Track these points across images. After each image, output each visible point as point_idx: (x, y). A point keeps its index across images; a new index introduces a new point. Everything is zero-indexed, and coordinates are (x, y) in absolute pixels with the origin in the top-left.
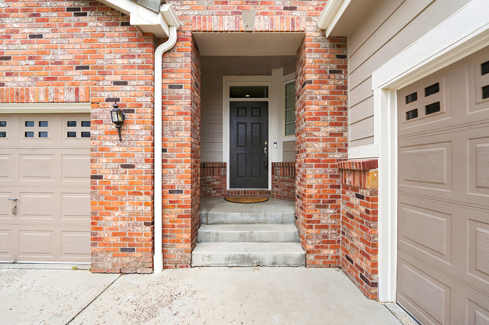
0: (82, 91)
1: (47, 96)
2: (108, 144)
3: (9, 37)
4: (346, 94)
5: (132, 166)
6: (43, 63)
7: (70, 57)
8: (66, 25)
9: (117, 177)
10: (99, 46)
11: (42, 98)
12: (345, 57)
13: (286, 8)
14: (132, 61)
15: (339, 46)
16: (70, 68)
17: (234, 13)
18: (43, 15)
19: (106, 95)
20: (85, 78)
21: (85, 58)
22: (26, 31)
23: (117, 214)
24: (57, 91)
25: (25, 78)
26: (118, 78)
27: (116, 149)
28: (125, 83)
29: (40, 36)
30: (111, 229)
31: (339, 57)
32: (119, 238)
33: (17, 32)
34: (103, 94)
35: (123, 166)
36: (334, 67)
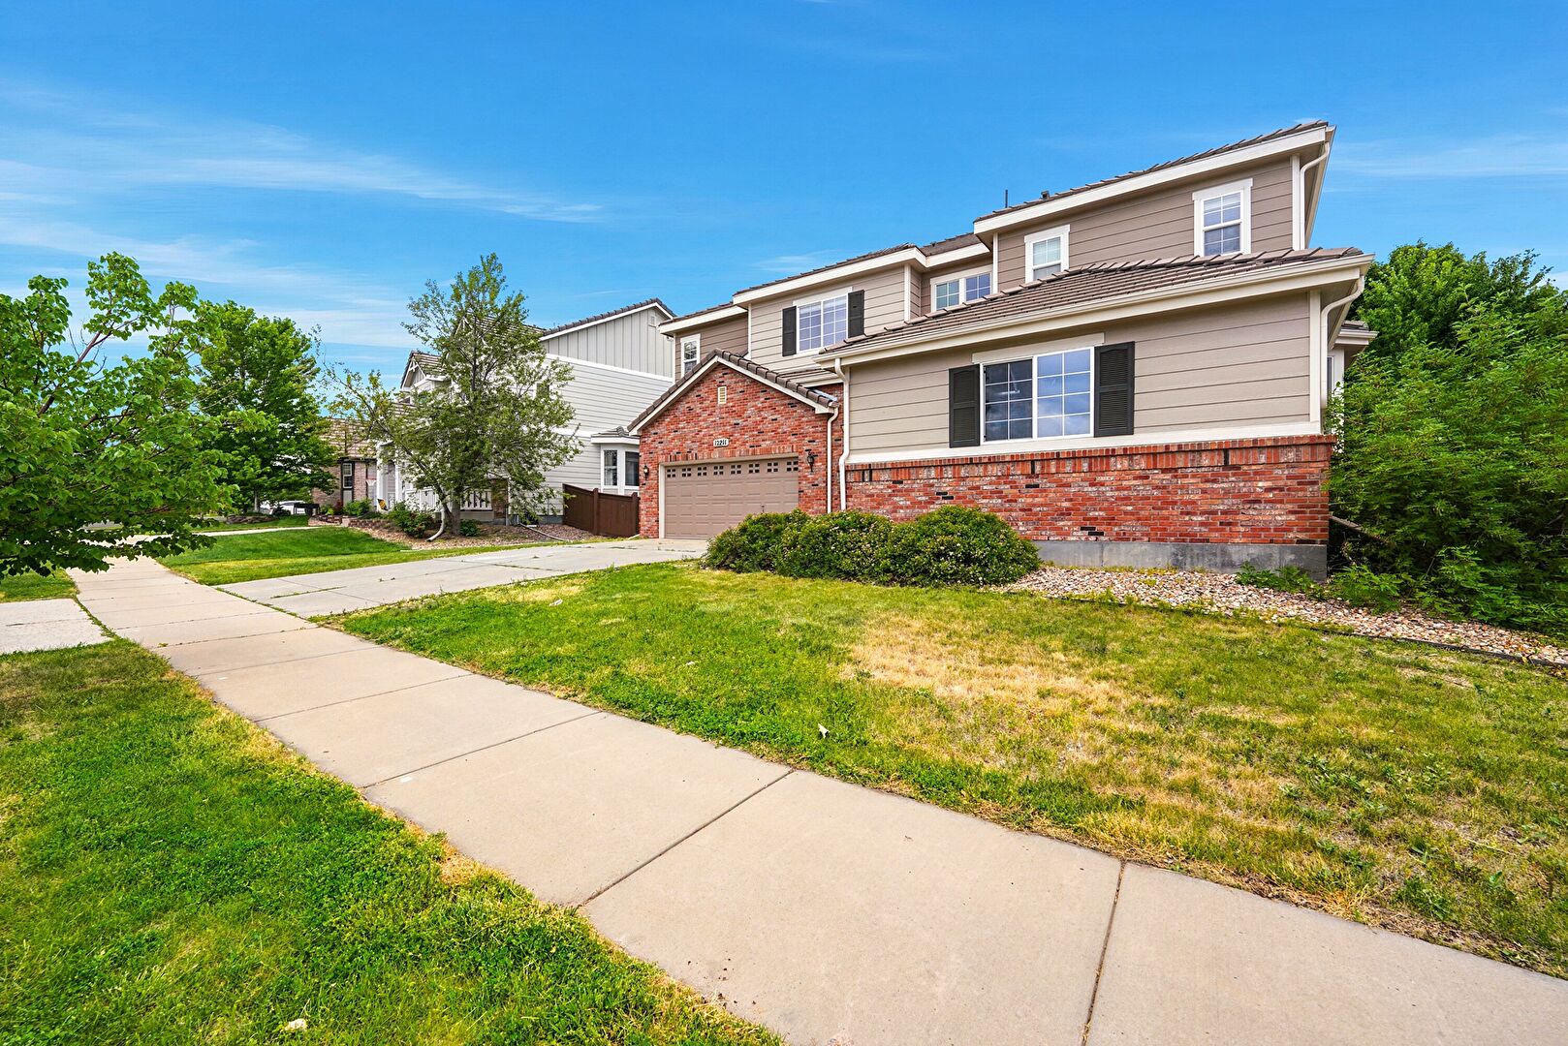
0: (795, 446)
2: (806, 474)
3: (763, 421)
6: (778, 434)
7: (790, 429)
8: (786, 413)
9: (810, 491)
10: (802, 423)
11: (778, 452)
14: (817, 429)
16: (790, 435)
19: (805, 448)
20: (796, 439)
21: (796, 429)
22: (770, 417)
24: (783, 448)
25: (770, 442)
26: (811, 439)
27: (810, 476)
28: (814, 442)
29: (776, 420)
33: (767, 418)
35: (813, 485)
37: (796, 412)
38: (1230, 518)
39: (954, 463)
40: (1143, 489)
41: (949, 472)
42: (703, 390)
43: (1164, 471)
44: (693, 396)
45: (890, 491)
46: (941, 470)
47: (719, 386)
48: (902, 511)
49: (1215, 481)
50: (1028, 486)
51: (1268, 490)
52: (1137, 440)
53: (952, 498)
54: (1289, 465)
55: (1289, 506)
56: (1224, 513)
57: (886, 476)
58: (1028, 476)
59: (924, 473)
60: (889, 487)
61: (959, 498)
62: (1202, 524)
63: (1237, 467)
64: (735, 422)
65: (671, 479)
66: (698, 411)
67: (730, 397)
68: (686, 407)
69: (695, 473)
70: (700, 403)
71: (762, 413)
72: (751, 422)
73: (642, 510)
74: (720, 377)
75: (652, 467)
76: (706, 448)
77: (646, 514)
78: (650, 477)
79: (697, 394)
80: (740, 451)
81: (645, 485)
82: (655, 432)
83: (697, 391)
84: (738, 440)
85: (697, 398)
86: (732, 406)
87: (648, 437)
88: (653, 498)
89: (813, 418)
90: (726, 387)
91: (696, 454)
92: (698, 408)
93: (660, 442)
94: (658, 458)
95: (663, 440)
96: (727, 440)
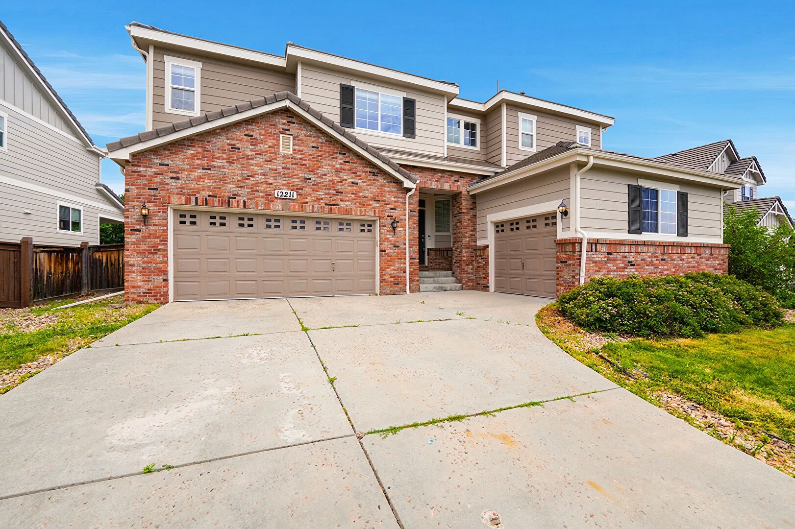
0: (377, 211)
1: (360, 213)
2: (388, 236)
3: (342, 182)
4: (476, 218)
5: (398, 247)
6: (359, 197)
7: (371, 195)
8: (369, 180)
9: (392, 251)
10: (384, 191)
11: (359, 214)
12: (475, 203)
13: (455, 181)
14: (398, 199)
15: (473, 198)
16: (371, 201)
17: (436, 181)
18: (358, 173)
19: (387, 214)
20: (378, 205)
21: (378, 196)
22: (350, 180)
23: (392, 268)
24: (365, 210)
25: (350, 203)
26: (393, 207)
27: (392, 239)
28: (395, 209)
29: (357, 184)
30: (389, 275)
31: (473, 203)
32: (393, 279)
33: (346, 180)
34: (386, 213)
35: (394, 247)
36: (472, 207)
37: (378, 180)
39: (637, 244)
40: (693, 263)
41: (634, 249)
42: (257, 131)
43: (698, 255)
44: (238, 133)
45: (606, 259)
46: (631, 247)
47: (281, 132)
48: (612, 273)
49: (708, 260)
50: (662, 260)
52: (689, 239)
53: (634, 265)
57: (604, 249)
58: (662, 254)
59: (623, 247)
60: (605, 257)
61: (638, 265)
63: (713, 255)
64: (306, 176)
65: (188, 226)
66: (248, 153)
67: (297, 148)
68: (228, 144)
69: (232, 223)
70: (251, 145)
71: (341, 174)
72: (326, 180)
73: (133, 265)
74: (284, 124)
75: (155, 208)
76: (262, 197)
77: (141, 272)
78: (151, 222)
79: (247, 133)
80: (313, 207)
81: (139, 230)
82: (163, 162)
83: (247, 130)
84: (310, 195)
85: (246, 137)
86: (300, 159)
87: (144, 167)
88: (159, 250)
89: (395, 190)
90: (291, 137)
91: (244, 201)
92: (247, 149)
93: (172, 178)
94: (169, 197)
95: (179, 175)
96: (295, 193)
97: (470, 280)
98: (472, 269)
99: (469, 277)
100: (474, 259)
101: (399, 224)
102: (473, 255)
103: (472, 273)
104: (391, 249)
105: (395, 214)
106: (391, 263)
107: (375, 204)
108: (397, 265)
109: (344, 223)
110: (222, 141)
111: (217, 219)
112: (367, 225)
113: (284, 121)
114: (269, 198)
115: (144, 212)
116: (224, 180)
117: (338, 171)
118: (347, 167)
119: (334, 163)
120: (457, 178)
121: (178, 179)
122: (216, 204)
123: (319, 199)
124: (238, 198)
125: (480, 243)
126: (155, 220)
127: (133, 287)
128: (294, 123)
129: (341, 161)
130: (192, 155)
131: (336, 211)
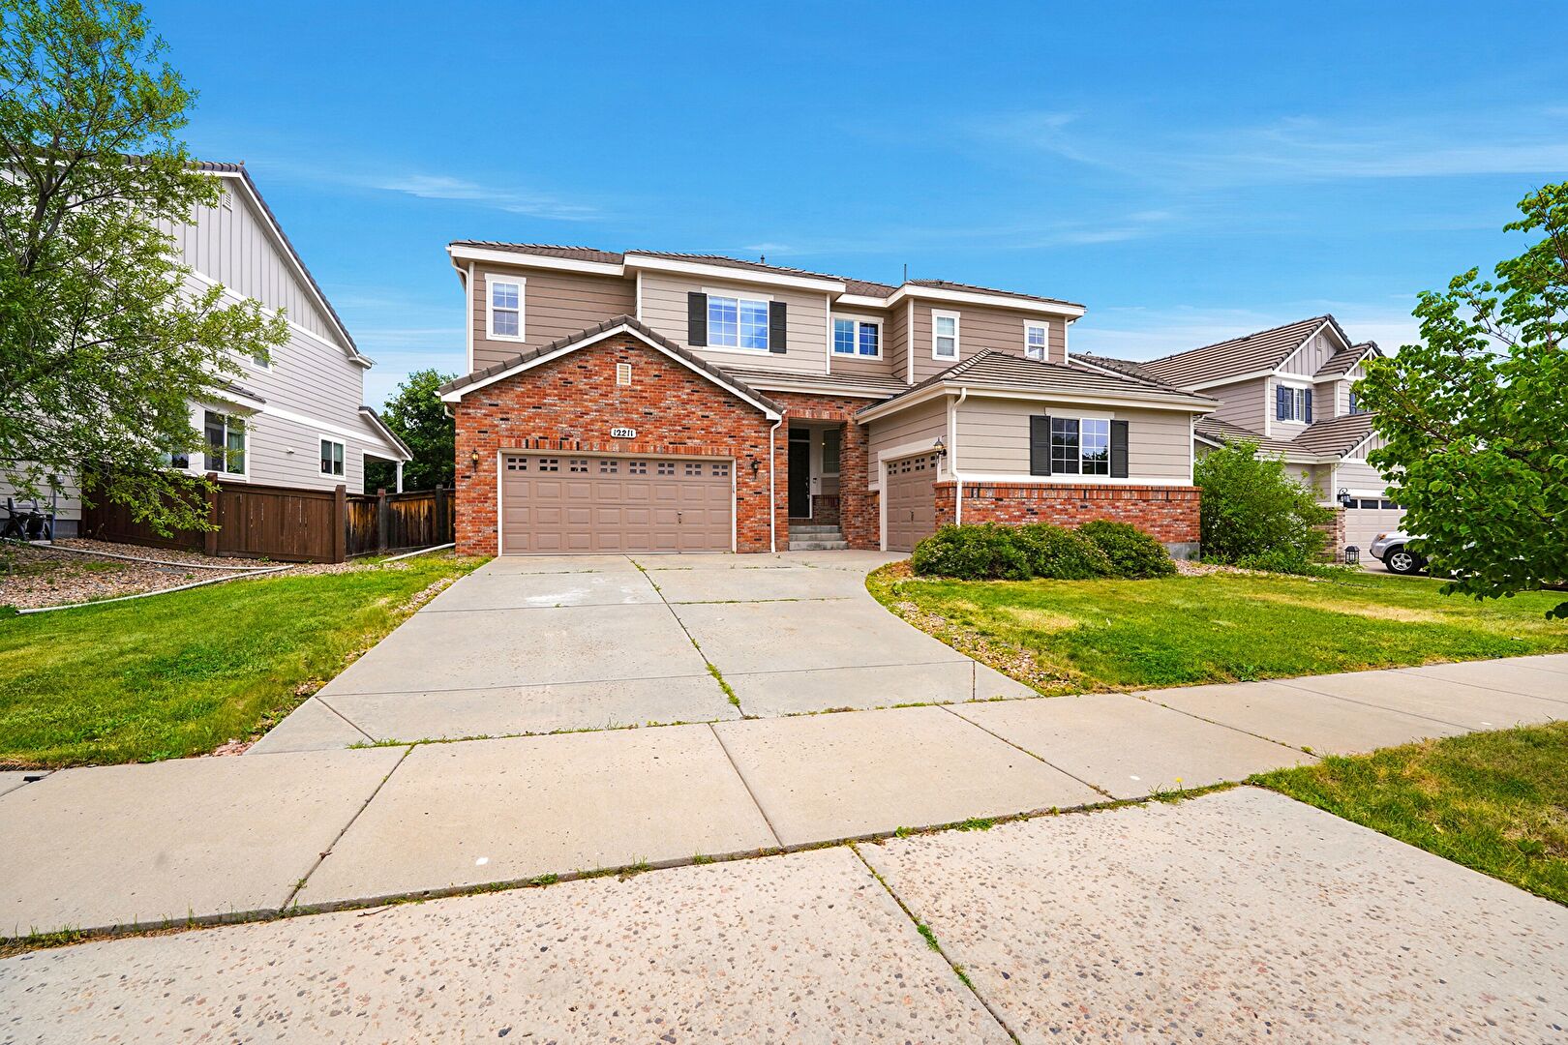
0: (733, 450)
1: (712, 452)
2: (747, 480)
3: (689, 416)
4: (867, 455)
5: (761, 493)
6: (710, 433)
7: (726, 430)
8: (723, 412)
9: (752, 499)
10: (742, 425)
11: (710, 453)
12: (867, 435)
13: (838, 408)
14: (760, 435)
16: (726, 437)
17: (811, 409)
18: (709, 405)
20: (734, 442)
21: (734, 431)
22: (699, 413)
23: (752, 519)
24: (719, 449)
25: (699, 441)
27: (752, 483)
28: (757, 447)
29: (708, 417)
30: (749, 528)
31: (863, 435)
32: (753, 533)
33: (694, 413)
34: (744, 452)
35: (755, 493)
37: (734, 412)
38: (1168, 529)
39: (1040, 487)
40: (1135, 512)
42: (591, 363)
43: (1144, 501)
44: (571, 366)
45: (993, 506)
46: (1031, 492)
47: (618, 361)
49: (1163, 508)
50: (1082, 507)
51: (1181, 514)
52: (1130, 481)
53: (1036, 513)
54: (1189, 501)
55: (1188, 523)
56: (1167, 526)
57: (990, 494)
58: (1082, 500)
59: (1018, 493)
60: (993, 504)
61: (1042, 513)
62: (1159, 532)
63: (1171, 501)
64: (647, 411)
65: (517, 472)
66: (581, 386)
67: (636, 378)
68: (560, 379)
69: (564, 467)
70: (585, 378)
71: (688, 406)
72: (671, 414)
73: (463, 515)
74: (621, 351)
75: (486, 453)
76: (597, 437)
77: (470, 522)
78: (481, 468)
79: (580, 364)
80: (655, 447)
81: (469, 477)
82: (492, 402)
83: (581, 361)
84: (651, 433)
85: (578, 369)
86: (641, 391)
87: (474, 408)
88: (489, 498)
89: (756, 422)
90: (630, 366)
91: (578, 443)
92: (582, 384)
93: (502, 419)
94: (499, 440)
95: (509, 416)
96: (634, 432)
97: (859, 536)
98: (861, 522)
99: (858, 532)
100: (864, 508)
101: (761, 465)
102: (864, 503)
103: (862, 527)
104: (750, 495)
105: (755, 452)
106: (751, 514)
107: (730, 441)
108: (759, 517)
109: (694, 465)
110: (553, 375)
111: (549, 463)
112: (721, 466)
113: (622, 348)
114: (606, 437)
115: (475, 457)
116: (555, 418)
117: (684, 403)
118: (695, 397)
119: (680, 393)
120: (840, 403)
121: (507, 419)
122: (547, 446)
123: (661, 438)
124: (571, 439)
125: (872, 488)
126: (485, 466)
127: (463, 538)
128: (632, 349)
129: (688, 391)
130: (522, 393)
131: (682, 451)
